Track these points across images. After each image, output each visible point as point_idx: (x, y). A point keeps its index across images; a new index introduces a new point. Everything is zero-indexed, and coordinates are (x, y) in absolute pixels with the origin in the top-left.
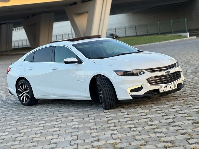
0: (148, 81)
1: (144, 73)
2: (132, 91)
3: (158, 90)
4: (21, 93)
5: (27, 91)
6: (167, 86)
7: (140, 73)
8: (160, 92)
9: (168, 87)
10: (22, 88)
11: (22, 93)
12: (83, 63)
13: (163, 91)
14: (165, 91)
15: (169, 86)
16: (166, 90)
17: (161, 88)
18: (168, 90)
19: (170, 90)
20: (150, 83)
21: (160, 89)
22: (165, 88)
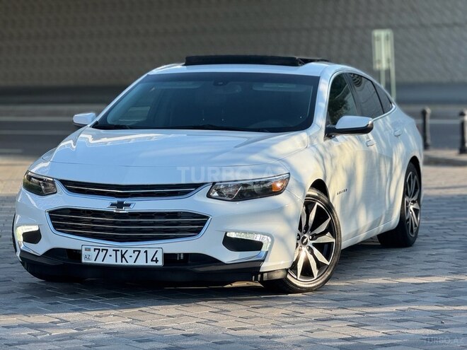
0: (52, 218)
3: (77, 254)
8: (83, 261)
9: (111, 251)
13: (92, 261)
14: (99, 261)
15: (116, 251)
16: (105, 262)
17: (86, 250)
18: (110, 261)
19: (119, 263)
20: (56, 226)
21: (84, 253)
22: (102, 254)
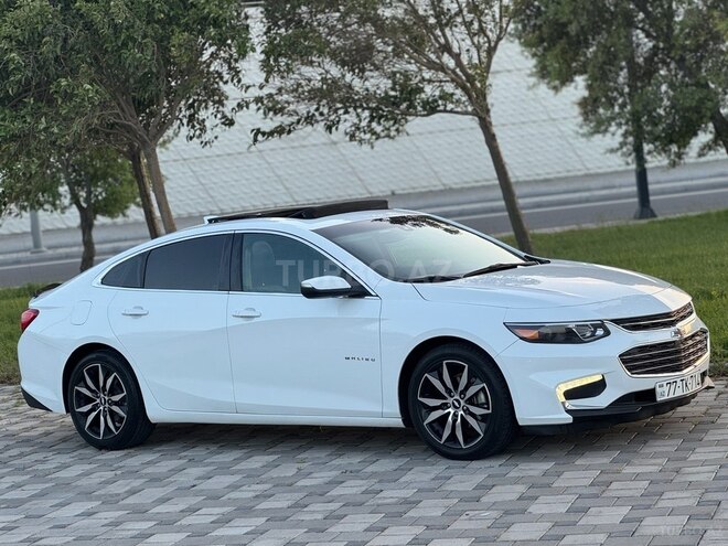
0: (624, 362)
1: (607, 333)
2: (570, 395)
3: (651, 393)
4: (88, 400)
5: (117, 398)
6: (678, 380)
7: (593, 335)
8: (658, 399)
9: (679, 384)
10: (96, 382)
11: (92, 400)
12: (371, 295)
13: (666, 398)
14: (671, 396)
15: (682, 381)
16: (676, 395)
17: (659, 386)
18: (679, 393)
19: (685, 393)
20: (630, 370)
21: (658, 390)
22: (673, 387)
